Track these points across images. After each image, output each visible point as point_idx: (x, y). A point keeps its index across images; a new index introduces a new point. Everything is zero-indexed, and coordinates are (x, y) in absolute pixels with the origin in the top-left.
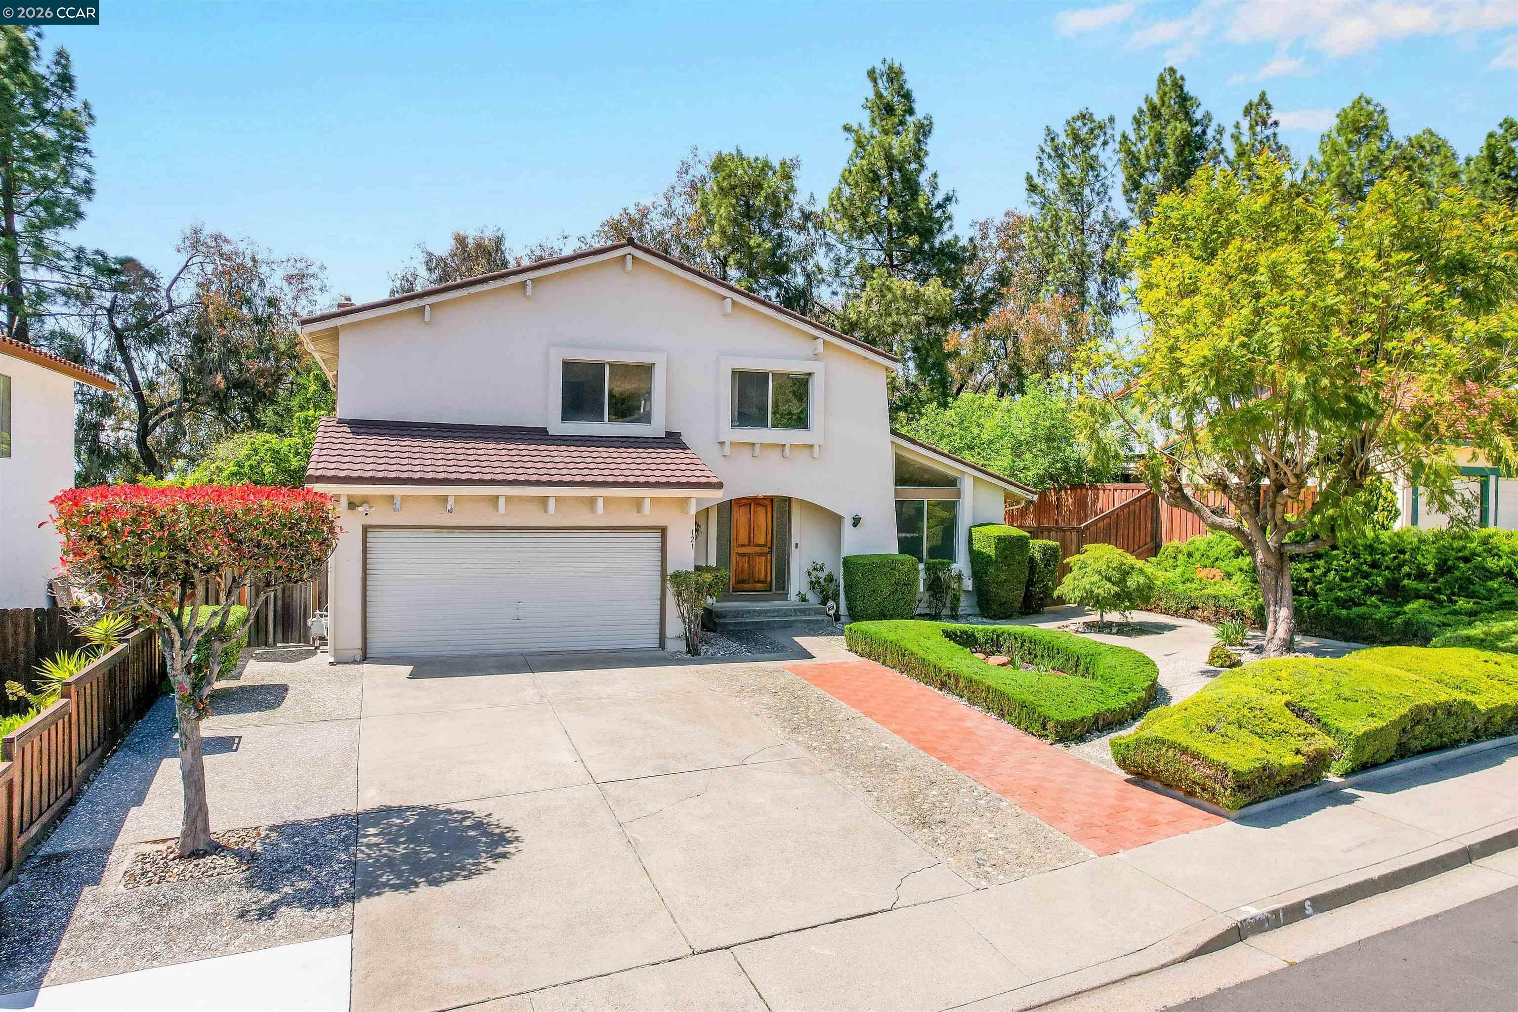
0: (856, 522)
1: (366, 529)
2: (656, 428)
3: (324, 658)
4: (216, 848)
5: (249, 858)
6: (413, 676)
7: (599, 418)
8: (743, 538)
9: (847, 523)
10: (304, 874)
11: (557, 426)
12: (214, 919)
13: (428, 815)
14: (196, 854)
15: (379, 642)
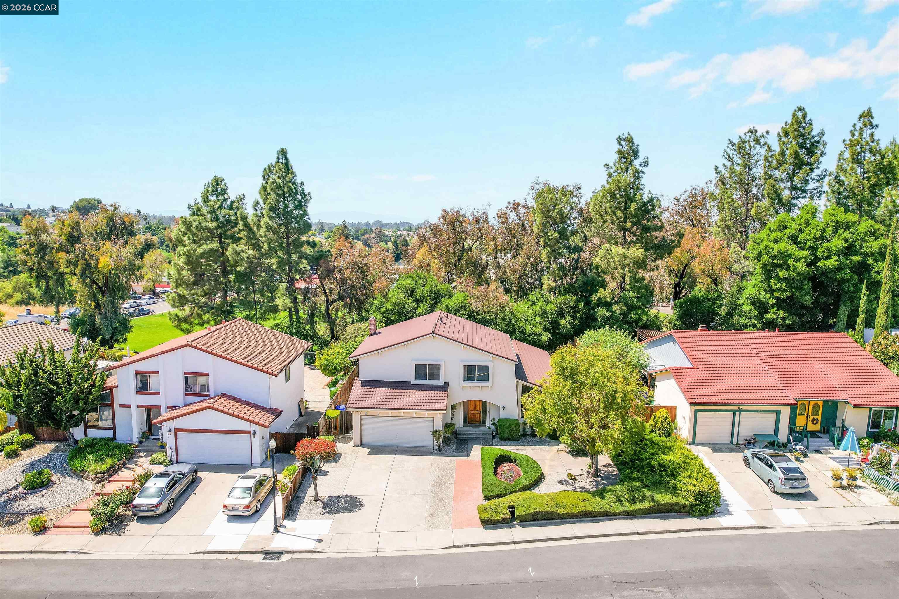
0: (504, 408)
1: (361, 416)
2: (441, 382)
3: (351, 444)
4: (319, 500)
5: (323, 503)
6: (369, 454)
7: (426, 378)
8: (472, 408)
9: (501, 408)
10: (330, 508)
11: (414, 382)
12: (316, 513)
13: (353, 497)
14: (316, 501)
15: (364, 442)
